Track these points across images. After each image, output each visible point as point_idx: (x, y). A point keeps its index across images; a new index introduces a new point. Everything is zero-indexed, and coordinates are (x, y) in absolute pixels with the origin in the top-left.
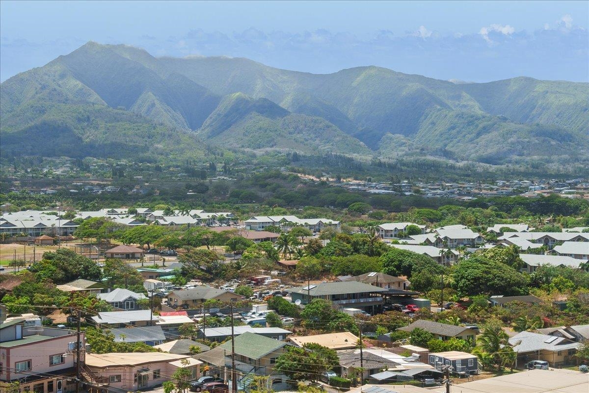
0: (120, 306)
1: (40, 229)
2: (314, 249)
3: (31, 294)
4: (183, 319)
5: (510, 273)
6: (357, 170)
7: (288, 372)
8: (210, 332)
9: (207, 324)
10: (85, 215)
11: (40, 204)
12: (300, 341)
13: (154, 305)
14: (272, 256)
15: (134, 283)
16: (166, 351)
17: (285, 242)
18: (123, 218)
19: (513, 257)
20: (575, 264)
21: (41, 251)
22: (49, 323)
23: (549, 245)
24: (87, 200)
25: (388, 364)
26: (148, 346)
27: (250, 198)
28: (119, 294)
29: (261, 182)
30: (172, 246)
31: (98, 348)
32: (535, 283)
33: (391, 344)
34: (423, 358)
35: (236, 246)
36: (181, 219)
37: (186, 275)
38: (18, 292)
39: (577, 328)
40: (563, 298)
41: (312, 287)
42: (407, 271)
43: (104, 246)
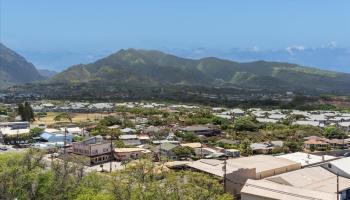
0: (127, 133)
1: (104, 109)
2: (190, 116)
3: (99, 129)
4: (146, 138)
5: (253, 124)
6: (207, 91)
7: (178, 155)
8: (155, 142)
9: (154, 139)
10: (118, 105)
11: (105, 101)
12: (183, 145)
13: (138, 133)
14: (177, 118)
15: (132, 126)
16: (140, 148)
17: (181, 114)
18: (130, 106)
19: (254, 120)
20: (274, 121)
21: (103, 116)
22: (105, 139)
23: (267, 115)
24: (119, 100)
25: (209, 153)
26: (135, 146)
27: (171, 99)
28: (127, 130)
29: (175, 95)
30: (146, 115)
31: (119, 147)
32: (261, 128)
33: (212, 146)
34: (222, 151)
35: (165, 115)
36: (148, 106)
37: (149, 124)
38: (96, 129)
39: (273, 142)
40: (270, 132)
41: (188, 128)
42: (220, 123)
43: (124, 114)
